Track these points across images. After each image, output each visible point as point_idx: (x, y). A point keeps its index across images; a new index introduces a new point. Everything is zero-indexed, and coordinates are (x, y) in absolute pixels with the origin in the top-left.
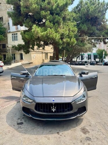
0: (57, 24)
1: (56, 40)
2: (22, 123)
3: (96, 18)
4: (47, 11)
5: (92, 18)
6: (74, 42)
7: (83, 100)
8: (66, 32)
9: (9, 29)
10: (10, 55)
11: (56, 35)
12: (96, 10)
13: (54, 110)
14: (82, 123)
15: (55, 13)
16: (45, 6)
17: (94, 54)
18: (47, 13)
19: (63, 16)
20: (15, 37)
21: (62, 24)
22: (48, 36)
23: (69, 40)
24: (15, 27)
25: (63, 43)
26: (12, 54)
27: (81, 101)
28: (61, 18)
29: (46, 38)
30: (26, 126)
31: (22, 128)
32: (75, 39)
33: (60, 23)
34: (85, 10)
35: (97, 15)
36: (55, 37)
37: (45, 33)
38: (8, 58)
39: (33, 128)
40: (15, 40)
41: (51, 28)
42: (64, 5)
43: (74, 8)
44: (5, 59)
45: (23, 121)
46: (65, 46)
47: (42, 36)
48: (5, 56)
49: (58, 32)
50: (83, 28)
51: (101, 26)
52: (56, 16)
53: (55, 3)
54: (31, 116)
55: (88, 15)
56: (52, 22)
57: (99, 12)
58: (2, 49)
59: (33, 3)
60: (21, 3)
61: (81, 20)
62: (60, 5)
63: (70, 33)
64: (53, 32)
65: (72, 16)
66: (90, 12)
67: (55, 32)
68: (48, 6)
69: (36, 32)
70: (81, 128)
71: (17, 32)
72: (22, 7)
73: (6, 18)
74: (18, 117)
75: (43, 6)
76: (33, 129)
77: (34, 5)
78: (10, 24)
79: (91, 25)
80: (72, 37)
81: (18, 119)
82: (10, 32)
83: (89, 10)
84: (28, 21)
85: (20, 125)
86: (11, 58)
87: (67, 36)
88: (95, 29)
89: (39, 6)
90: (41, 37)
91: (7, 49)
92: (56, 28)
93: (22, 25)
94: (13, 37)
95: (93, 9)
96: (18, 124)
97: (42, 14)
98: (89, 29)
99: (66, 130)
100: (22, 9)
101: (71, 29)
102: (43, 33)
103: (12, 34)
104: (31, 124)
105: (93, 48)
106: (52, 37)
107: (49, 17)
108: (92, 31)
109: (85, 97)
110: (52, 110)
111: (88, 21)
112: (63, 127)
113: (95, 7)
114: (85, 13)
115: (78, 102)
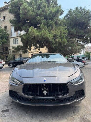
0: (50, 27)
1: (49, 39)
2: (7, 111)
3: (83, 23)
4: (41, 17)
5: (79, 24)
6: (65, 42)
7: (80, 82)
8: (58, 33)
9: (11, 35)
10: (11, 56)
11: (49, 36)
12: (82, 16)
13: (45, 93)
14: (80, 112)
15: (48, 18)
16: (40, 13)
17: (82, 56)
18: (41, 18)
19: (56, 21)
20: (16, 41)
21: (54, 27)
22: (43, 36)
23: (61, 40)
24: (16, 33)
25: (56, 42)
26: (13, 55)
27: (78, 83)
28: (54, 22)
29: (41, 38)
30: (11, 114)
31: (6, 116)
32: (66, 39)
33: (53, 26)
34: (74, 17)
35: (84, 20)
36: (48, 37)
37: (40, 33)
38: (9, 58)
39: (20, 116)
40: (16, 44)
41: (45, 30)
42: (55, 12)
43: (64, 17)
44: (6, 59)
45: (9, 108)
46: (58, 45)
47: (38, 36)
48: (7, 57)
49: (51, 33)
50: (72, 31)
51: (88, 30)
52: (49, 20)
53: (48, 10)
54: (18, 101)
55: (76, 21)
56: (46, 25)
57: (86, 18)
58: (5, 51)
59: (30, 10)
60: (20, 11)
61: (71, 25)
62: (53, 12)
63: (62, 35)
64: (47, 33)
65: (63, 22)
66: (78, 18)
67: (48, 33)
68: (43, 13)
69: (32, 32)
70: (80, 117)
71: (18, 37)
72: (21, 15)
73: (9, 27)
74: (5, 104)
75: (38, 13)
76: (20, 118)
77: (31, 12)
78: (12, 31)
79: (79, 29)
80: (63, 38)
81: (4, 106)
82: (12, 37)
83: (77, 16)
84: (26, 26)
85: (5, 113)
86: (11, 59)
87: (59, 37)
88: (83, 32)
89: (35, 13)
90: (36, 37)
91: (9, 51)
92: (50, 30)
93: (21, 31)
94: (14, 41)
95: (80, 16)
96: (3, 111)
97: (37, 19)
98: (77, 32)
99: (60, 119)
100: (21, 16)
101: (63, 31)
102: (38, 34)
103: (14, 39)
104: (18, 112)
105: (82, 50)
106: (46, 36)
107: (44, 21)
108: (80, 33)
109: (82, 79)
110: (43, 92)
111: (77, 26)
112: (57, 116)
113: (82, 14)
114: (73, 20)
115: (75, 84)
